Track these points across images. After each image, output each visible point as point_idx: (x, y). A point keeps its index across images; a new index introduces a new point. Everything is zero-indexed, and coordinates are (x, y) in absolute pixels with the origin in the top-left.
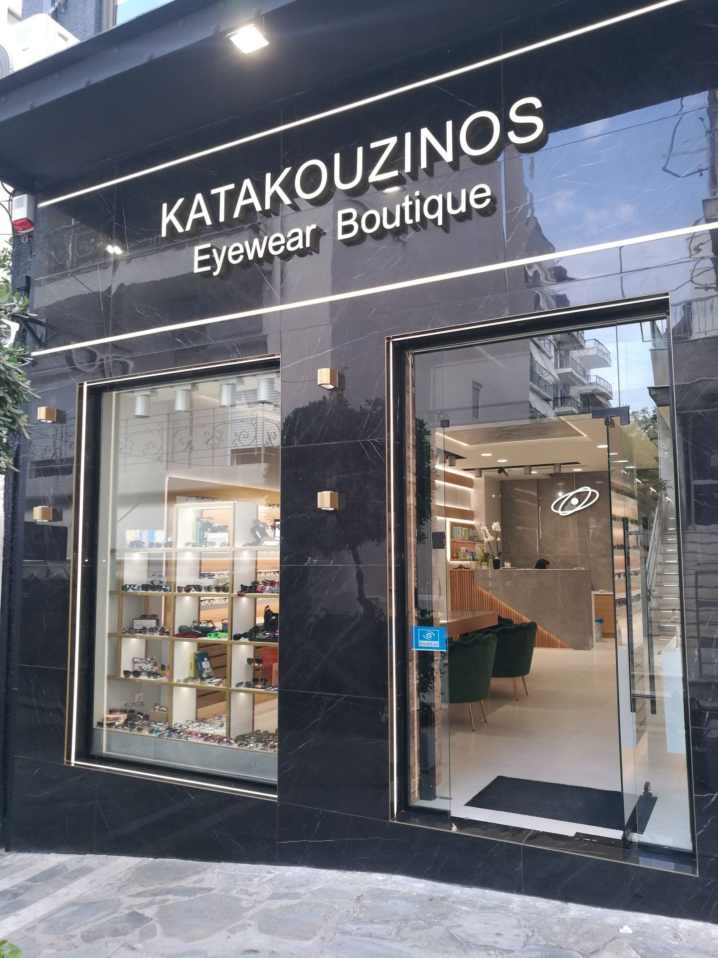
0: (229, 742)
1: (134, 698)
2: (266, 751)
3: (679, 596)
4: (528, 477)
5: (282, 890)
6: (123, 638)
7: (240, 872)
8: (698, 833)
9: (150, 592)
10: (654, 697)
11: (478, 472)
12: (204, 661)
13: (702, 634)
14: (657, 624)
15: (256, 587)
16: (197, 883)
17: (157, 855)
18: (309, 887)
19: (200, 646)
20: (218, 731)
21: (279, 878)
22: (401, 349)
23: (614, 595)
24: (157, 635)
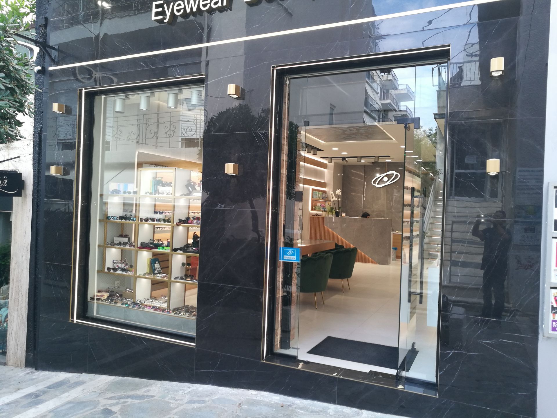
0: (169, 312)
1: (114, 284)
2: (191, 318)
3: (441, 236)
4: (359, 163)
5: (196, 398)
6: (107, 248)
7: (172, 387)
8: (440, 373)
9: (124, 221)
10: (422, 293)
11: (330, 159)
12: (156, 263)
13: (453, 259)
14: (428, 252)
15: (188, 220)
16: (146, 392)
17: (124, 376)
18: (211, 397)
19: (154, 254)
20: (163, 305)
21: (194, 391)
22: (282, 74)
23: (402, 234)
24: (127, 247)
